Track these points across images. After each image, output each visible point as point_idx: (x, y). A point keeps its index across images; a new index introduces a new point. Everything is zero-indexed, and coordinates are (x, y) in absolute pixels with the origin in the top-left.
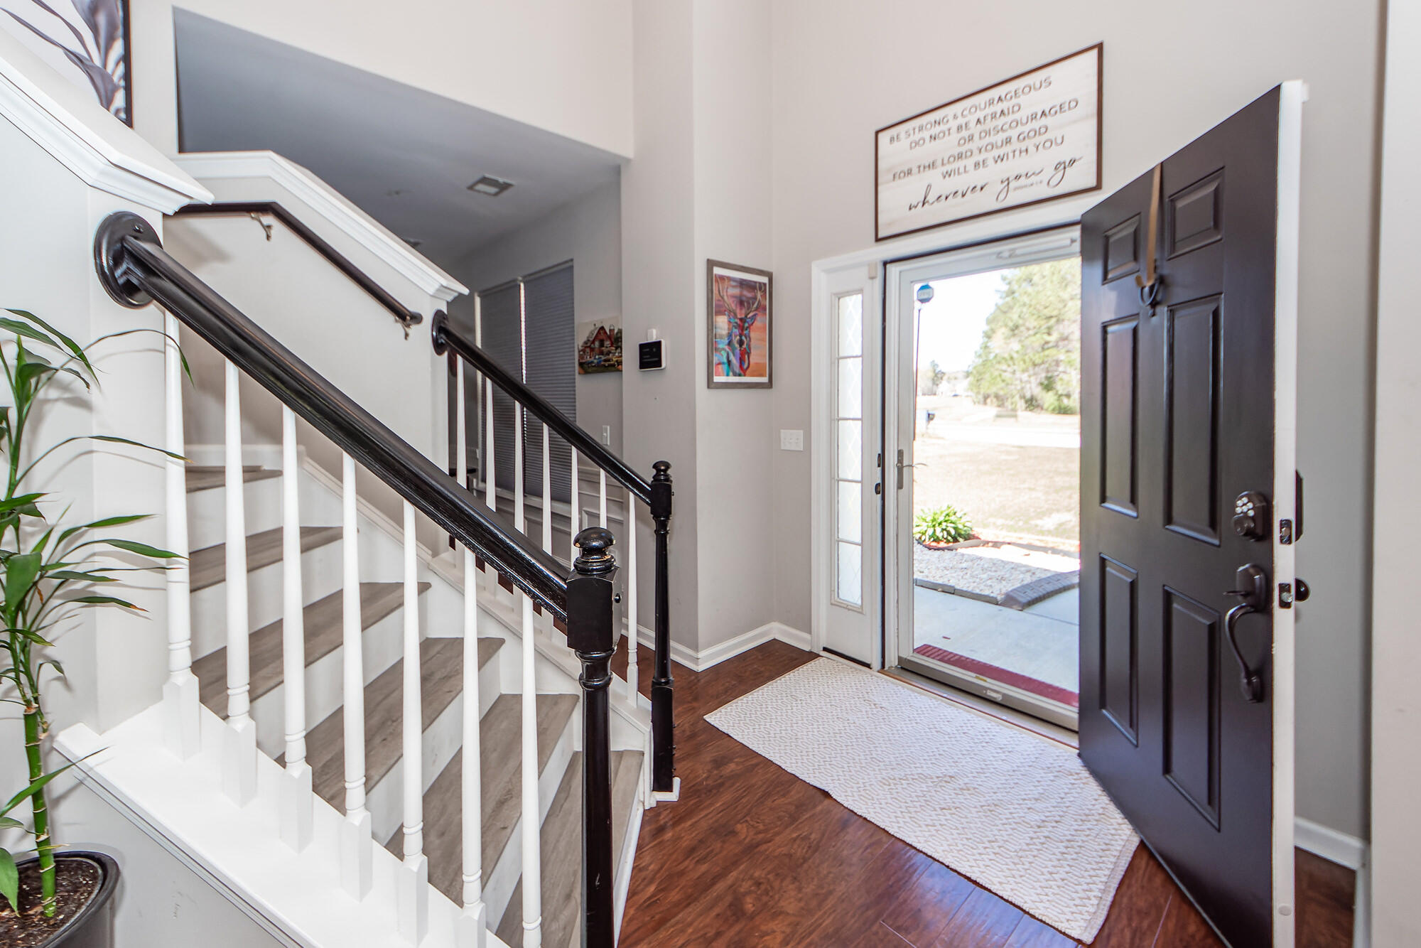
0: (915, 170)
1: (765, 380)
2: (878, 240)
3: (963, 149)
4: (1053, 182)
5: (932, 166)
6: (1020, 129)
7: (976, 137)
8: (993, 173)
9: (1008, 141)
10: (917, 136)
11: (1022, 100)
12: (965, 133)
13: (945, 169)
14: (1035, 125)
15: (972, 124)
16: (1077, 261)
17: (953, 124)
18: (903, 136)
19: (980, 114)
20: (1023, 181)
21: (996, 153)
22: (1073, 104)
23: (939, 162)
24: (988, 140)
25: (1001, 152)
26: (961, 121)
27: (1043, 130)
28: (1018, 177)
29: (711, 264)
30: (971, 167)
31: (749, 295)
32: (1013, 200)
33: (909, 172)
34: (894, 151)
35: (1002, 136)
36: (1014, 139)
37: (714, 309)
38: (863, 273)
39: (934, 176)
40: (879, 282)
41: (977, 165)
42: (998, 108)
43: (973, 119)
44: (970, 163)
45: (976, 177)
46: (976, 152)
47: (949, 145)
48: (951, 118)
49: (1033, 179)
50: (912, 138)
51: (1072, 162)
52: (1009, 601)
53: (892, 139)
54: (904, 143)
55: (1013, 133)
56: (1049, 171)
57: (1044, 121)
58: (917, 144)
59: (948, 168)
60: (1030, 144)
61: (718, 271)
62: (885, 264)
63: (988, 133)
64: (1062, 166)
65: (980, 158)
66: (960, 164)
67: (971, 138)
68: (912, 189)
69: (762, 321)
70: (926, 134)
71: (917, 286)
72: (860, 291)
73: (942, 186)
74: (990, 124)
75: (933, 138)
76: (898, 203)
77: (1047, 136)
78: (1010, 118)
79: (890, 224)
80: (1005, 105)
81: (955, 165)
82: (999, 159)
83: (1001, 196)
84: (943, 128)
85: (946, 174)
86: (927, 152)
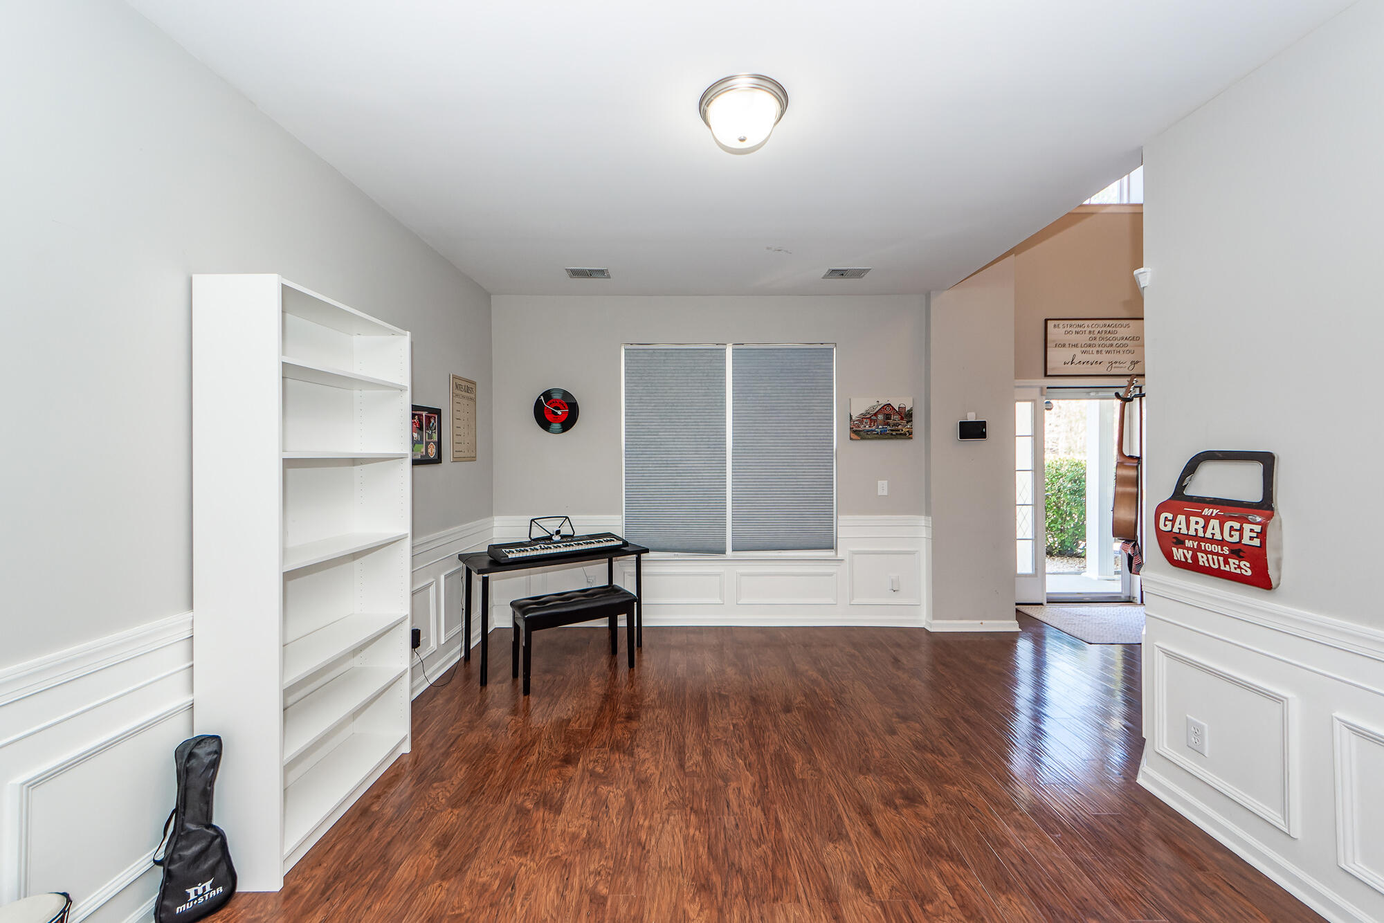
0: (1067, 345)
2: (1046, 375)
3: (1092, 342)
4: (1131, 368)
5: (1076, 346)
6: (1117, 342)
7: (1098, 339)
8: (1105, 358)
9: (1112, 345)
10: (1069, 329)
11: (1118, 329)
12: (1092, 335)
13: (1083, 349)
14: (1123, 342)
15: (1096, 332)
17: (1087, 329)
18: (1061, 326)
19: (1099, 329)
20: (1117, 365)
21: (1106, 349)
22: (1138, 338)
23: (1079, 345)
24: (1102, 342)
25: (1109, 349)
26: (1090, 329)
27: (1126, 345)
28: (1116, 362)
30: (1095, 352)
32: (1113, 372)
33: (1064, 345)
34: (1055, 332)
35: (1109, 342)
36: (1114, 345)
38: (1036, 391)
39: (1077, 351)
41: (1098, 351)
42: (1108, 329)
43: (1097, 330)
44: (1095, 350)
45: (1099, 358)
46: (1097, 346)
47: (1083, 339)
48: (1086, 326)
49: (1121, 365)
50: (1066, 329)
51: (1138, 362)
53: (1055, 326)
54: (1062, 330)
55: (1114, 343)
56: (1128, 364)
57: (1126, 342)
58: (1068, 333)
60: (1121, 349)
62: (1044, 388)
63: (1103, 339)
64: (1133, 363)
65: (1100, 349)
66: (1091, 349)
67: (1095, 339)
68: (1066, 354)
70: (1074, 330)
72: (1033, 401)
73: (1080, 357)
74: (1103, 335)
75: (1077, 333)
76: (1057, 358)
77: (1127, 348)
78: (1113, 336)
79: (1053, 369)
80: (1110, 329)
81: (1088, 349)
82: (1108, 352)
83: (1109, 369)
84: (1081, 329)
85: (1084, 352)
86: (1073, 338)
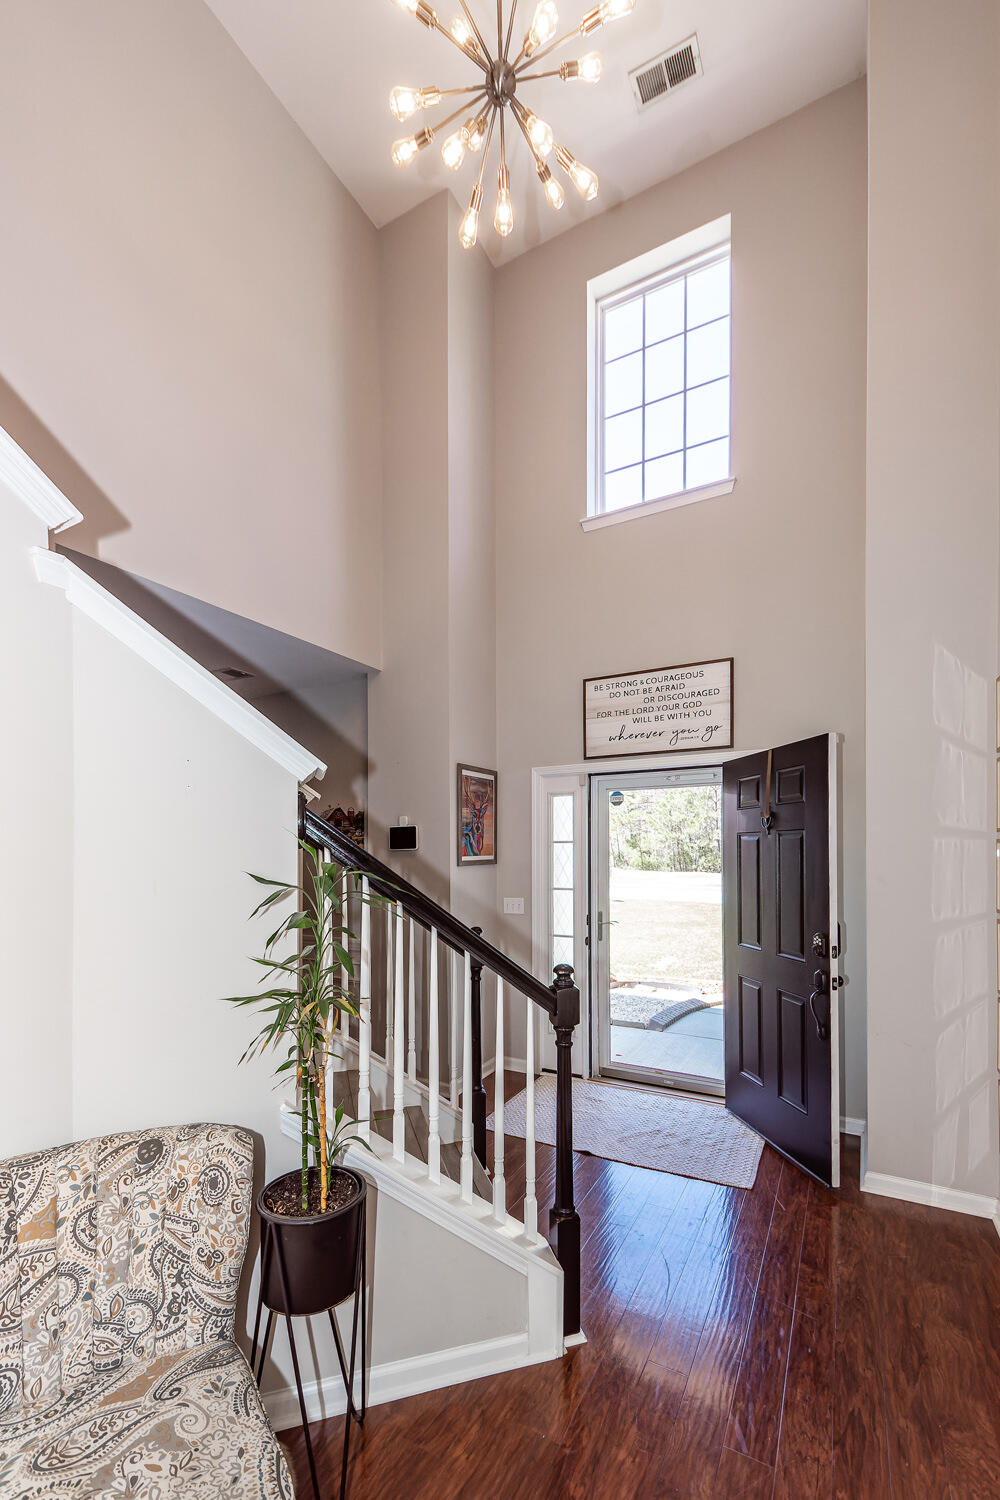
0: (613, 713)
1: (492, 857)
2: (586, 758)
3: (648, 705)
4: (706, 738)
5: (626, 712)
6: (685, 700)
7: (656, 699)
8: (667, 725)
9: (677, 706)
10: (615, 690)
11: (686, 681)
12: (648, 695)
13: (635, 717)
14: (694, 699)
15: (653, 690)
16: (719, 789)
17: (641, 687)
18: (604, 687)
19: (658, 684)
20: (686, 734)
21: (670, 712)
22: (716, 691)
23: (631, 711)
24: (663, 703)
25: (673, 712)
26: (646, 686)
27: (699, 704)
28: (684, 731)
29: (460, 767)
30: (653, 718)
31: (483, 790)
32: (681, 745)
33: (609, 714)
34: (597, 696)
35: (674, 702)
36: (681, 706)
37: (461, 801)
38: (575, 780)
39: (627, 720)
40: (586, 788)
41: (656, 718)
42: (671, 683)
43: (654, 686)
44: (652, 715)
45: (656, 726)
46: (656, 709)
47: (637, 701)
48: (639, 682)
49: (694, 734)
50: (611, 690)
51: (716, 728)
52: (653, 1025)
53: (596, 688)
54: (606, 693)
55: (680, 702)
56: (704, 731)
57: (699, 698)
58: (615, 695)
59: (638, 716)
60: (691, 711)
61: (465, 772)
62: (590, 775)
63: (664, 698)
64: (711, 729)
65: (659, 714)
66: (646, 715)
67: (652, 699)
68: (612, 726)
69: (489, 812)
70: (621, 690)
71: (611, 793)
72: (573, 794)
73: (633, 728)
74: (665, 693)
75: (626, 693)
76: (601, 734)
77: (701, 708)
78: (678, 691)
79: (595, 748)
80: (675, 682)
81: (642, 715)
82: (672, 717)
83: (673, 742)
84: (633, 688)
85: (636, 721)
86: (623, 702)
